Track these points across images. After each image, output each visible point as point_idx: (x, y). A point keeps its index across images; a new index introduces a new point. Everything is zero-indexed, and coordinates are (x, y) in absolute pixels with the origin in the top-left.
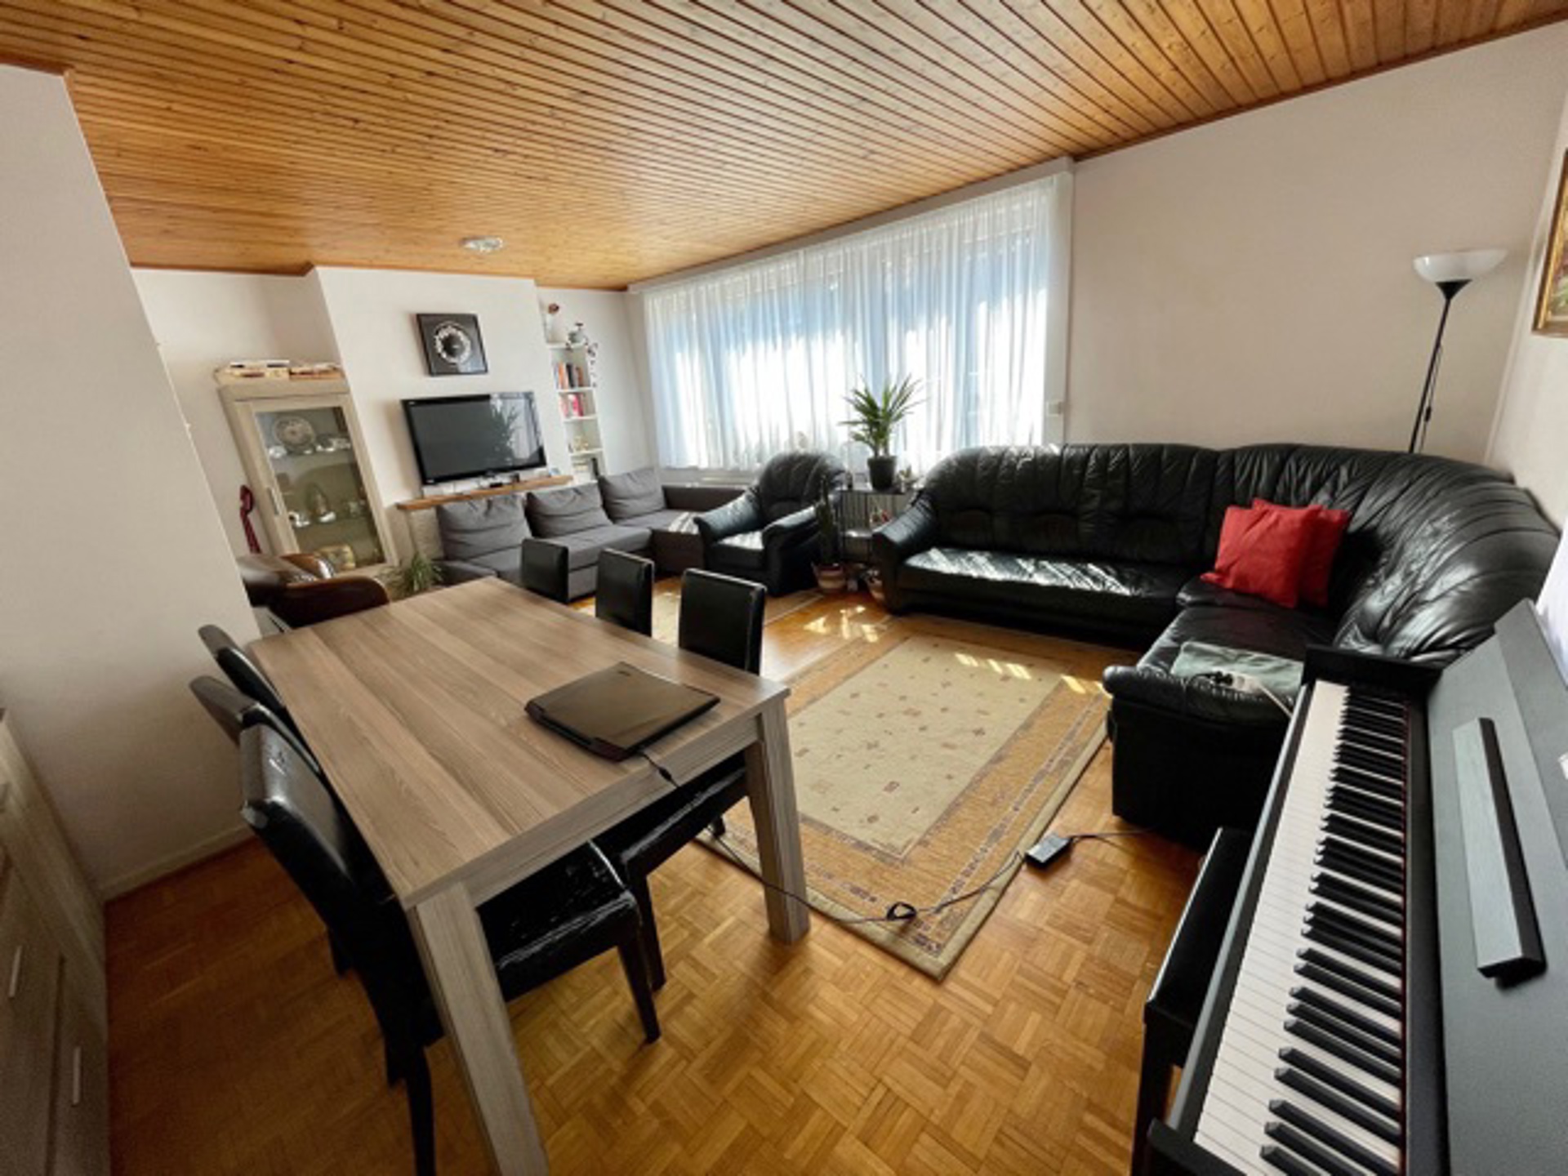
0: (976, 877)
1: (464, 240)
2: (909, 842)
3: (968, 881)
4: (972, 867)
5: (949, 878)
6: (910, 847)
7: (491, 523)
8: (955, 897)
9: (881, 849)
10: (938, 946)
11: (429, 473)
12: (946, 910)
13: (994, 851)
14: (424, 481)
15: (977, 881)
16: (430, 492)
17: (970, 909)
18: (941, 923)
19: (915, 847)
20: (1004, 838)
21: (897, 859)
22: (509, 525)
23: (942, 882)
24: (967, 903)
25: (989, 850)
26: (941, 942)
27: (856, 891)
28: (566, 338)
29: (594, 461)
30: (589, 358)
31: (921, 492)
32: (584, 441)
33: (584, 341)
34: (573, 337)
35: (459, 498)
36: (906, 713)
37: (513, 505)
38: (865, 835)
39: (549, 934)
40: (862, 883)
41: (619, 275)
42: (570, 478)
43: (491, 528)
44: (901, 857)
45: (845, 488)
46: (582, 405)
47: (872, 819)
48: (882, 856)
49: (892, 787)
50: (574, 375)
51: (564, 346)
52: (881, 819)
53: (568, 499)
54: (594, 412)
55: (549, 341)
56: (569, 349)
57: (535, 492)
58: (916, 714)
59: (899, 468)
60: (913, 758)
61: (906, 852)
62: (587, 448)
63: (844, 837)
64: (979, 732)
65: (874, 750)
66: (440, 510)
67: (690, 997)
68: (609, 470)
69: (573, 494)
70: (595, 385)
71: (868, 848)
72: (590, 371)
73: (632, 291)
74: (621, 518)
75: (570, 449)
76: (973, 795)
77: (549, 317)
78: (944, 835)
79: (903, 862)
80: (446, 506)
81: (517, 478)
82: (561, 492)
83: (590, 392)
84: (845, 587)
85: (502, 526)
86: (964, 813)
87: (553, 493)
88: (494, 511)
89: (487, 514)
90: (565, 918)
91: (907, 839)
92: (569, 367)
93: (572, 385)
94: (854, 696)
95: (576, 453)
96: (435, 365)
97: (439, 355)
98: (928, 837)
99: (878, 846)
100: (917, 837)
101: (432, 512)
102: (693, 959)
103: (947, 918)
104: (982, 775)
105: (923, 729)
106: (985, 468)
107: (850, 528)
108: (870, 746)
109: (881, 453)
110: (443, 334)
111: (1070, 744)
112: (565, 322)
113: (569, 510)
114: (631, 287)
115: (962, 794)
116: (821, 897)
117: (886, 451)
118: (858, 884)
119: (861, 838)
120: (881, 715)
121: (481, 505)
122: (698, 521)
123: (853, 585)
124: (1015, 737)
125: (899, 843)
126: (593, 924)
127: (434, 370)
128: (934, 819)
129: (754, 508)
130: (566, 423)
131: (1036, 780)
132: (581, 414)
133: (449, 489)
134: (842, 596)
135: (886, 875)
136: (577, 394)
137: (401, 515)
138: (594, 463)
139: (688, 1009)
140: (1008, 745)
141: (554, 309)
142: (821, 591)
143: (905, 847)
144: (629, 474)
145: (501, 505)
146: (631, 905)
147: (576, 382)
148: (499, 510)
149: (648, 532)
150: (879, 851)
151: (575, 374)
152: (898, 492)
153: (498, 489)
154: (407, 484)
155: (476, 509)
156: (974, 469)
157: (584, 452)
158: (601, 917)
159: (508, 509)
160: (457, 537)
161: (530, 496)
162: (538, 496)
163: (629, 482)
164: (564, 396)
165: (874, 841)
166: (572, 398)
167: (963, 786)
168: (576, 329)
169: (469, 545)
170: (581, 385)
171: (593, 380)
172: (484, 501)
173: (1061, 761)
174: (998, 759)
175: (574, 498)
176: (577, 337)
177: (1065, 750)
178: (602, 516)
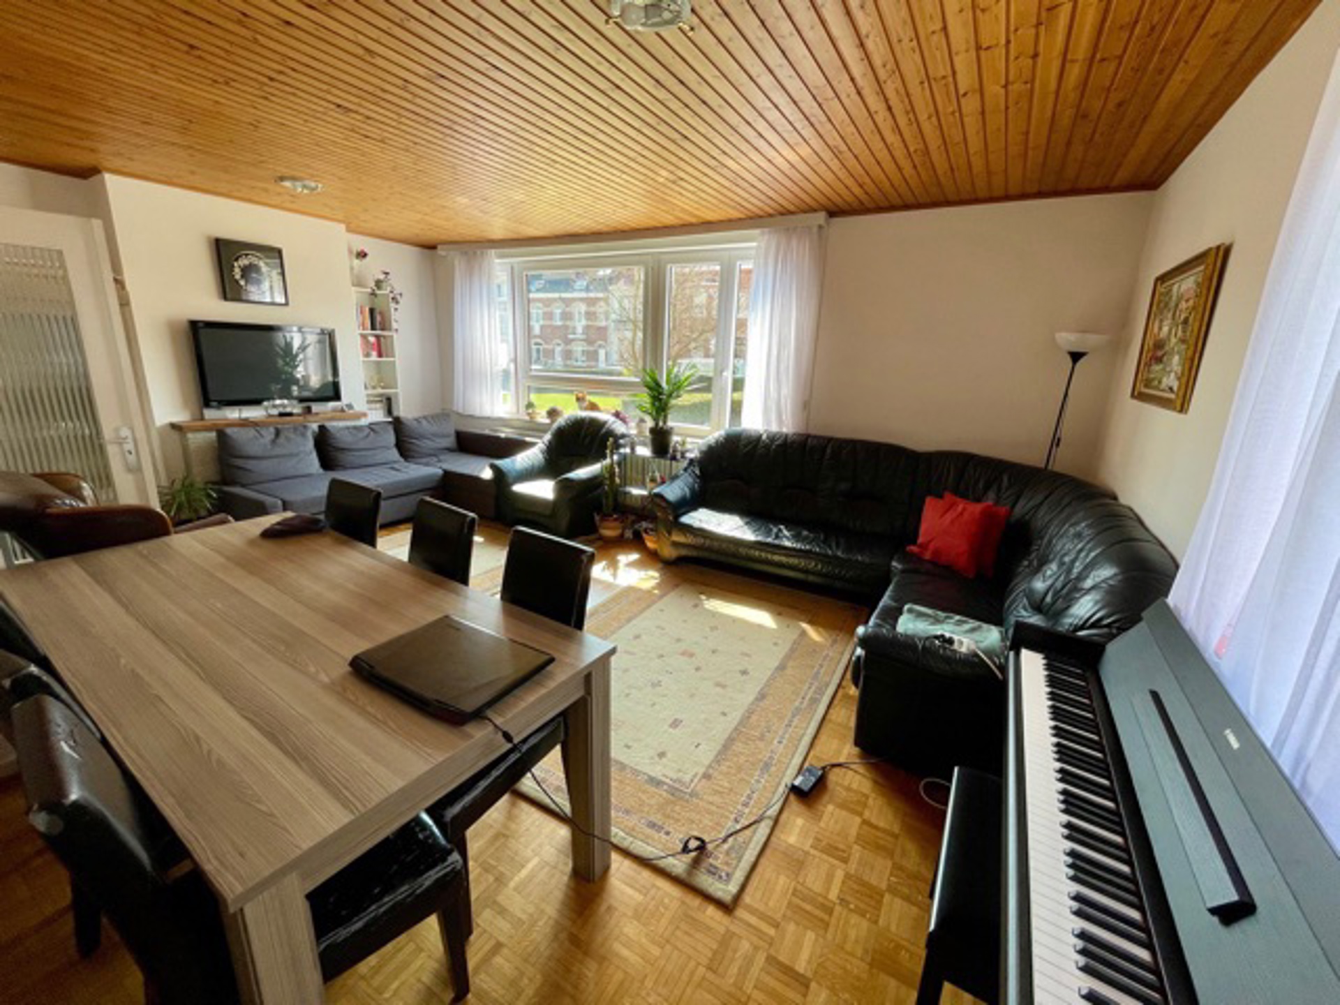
0: (753, 807)
1: (282, 179)
2: (695, 775)
3: (747, 811)
4: (749, 797)
5: (731, 809)
6: (696, 780)
7: (278, 451)
8: (738, 827)
9: (671, 783)
10: (728, 875)
11: (212, 397)
12: (731, 840)
13: (767, 781)
14: (207, 402)
15: (755, 810)
16: (210, 414)
17: (751, 839)
18: (728, 853)
19: (700, 780)
20: (773, 769)
21: (685, 793)
22: (297, 455)
23: (727, 813)
24: (748, 832)
25: (763, 781)
26: (730, 871)
27: (652, 825)
28: (372, 284)
29: (389, 400)
30: (393, 305)
31: (692, 461)
32: (380, 380)
33: (389, 289)
34: (379, 284)
35: (245, 423)
36: (683, 654)
37: (303, 435)
38: (657, 771)
39: (373, 907)
40: (657, 818)
41: (431, 235)
42: (365, 415)
43: (277, 456)
44: (689, 791)
45: (628, 450)
46: (381, 348)
47: (662, 755)
48: (673, 791)
49: (675, 724)
50: (376, 319)
51: (369, 290)
52: (669, 755)
53: (361, 435)
54: (393, 356)
55: (354, 285)
56: (373, 294)
57: (328, 424)
58: (692, 655)
59: (675, 439)
60: (692, 696)
61: (692, 785)
62: (383, 388)
63: (636, 772)
64: (744, 672)
65: (658, 689)
66: (221, 435)
67: (499, 946)
68: (405, 410)
69: (367, 431)
70: (397, 330)
71: (659, 783)
72: (393, 317)
73: (441, 251)
74: (413, 457)
75: (366, 388)
76: (744, 730)
77: (356, 262)
78: (724, 768)
79: (691, 795)
80: (229, 431)
81: (309, 410)
82: (355, 428)
83: (392, 337)
84: (622, 535)
85: (291, 455)
86: (738, 747)
87: (348, 428)
88: (281, 440)
89: (274, 442)
90: (390, 888)
91: (693, 773)
92: (372, 311)
93: (373, 328)
94: (637, 637)
95: (370, 392)
96: (229, 290)
97: (237, 282)
98: (711, 771)
99: (668, 781)
100: (702, 770)
101: (213, 435)
102: (500, 905)
103: (731, 848)
104: (750, 713)
105: (698, 669)
106: (745, 446)
107: (631, 485)
108: (654, 685)
109: (661, 424)
110: (244, 262)
111: (816, 684)
112: (372, 268)
113: (362, 445)
114: (439, 247)
115: (736, 729)
116: (622, 834)
117: (665, 422)
118: (652, 818)
119: (653, 774)
120: (662, 656)
121: (269, 434)
122: (493, 467)
123: (629, 534)
124: (772, 678)
125: (687, 778)
126: (418, 891)
127: (229, 296)
128: (715, 753)
129: (546, 459)
130: (364, 362)
131: (794, 716)
132: (380, 355)
133: (233, 414)
134: (620, 543)
135: (677, 808)
136: (377, 337)
137: (175, 435)
138: (389, 403)
139: (498, 960)
140: (768, 684)
141: (362, 255)
142: (601, 538)
143: (692, 781)
144: (425, 418)
145: (292, 436)
146: (459, 867)
147: (378, 326)
148: (288, 439)
149: (440, 472)
150: (669, 786)
151: (378, 318)
152: (674, 458)
153: (288, 419)
154: (186, 403)
155: (261, 436)
156: (738, 447)
157: (380, 391)
158: (427, 883)
159: (299, 439)
160: (239, 462)
161: (322, 428)
162: (332, 431)
163: (424, 422)
164: (364, 337)
165: (664, 776)
166: (372, 339)
167: (735, 723)
168: (382, 277)
169: (249, 471)
170: (383, 329)
171: (394, 325)
172: (272, 430)
173: (811, 698)
174: (762, 696)
175: (367, 436)
176: (384, 285)
177: (813, 688)
178: (394, 454)
